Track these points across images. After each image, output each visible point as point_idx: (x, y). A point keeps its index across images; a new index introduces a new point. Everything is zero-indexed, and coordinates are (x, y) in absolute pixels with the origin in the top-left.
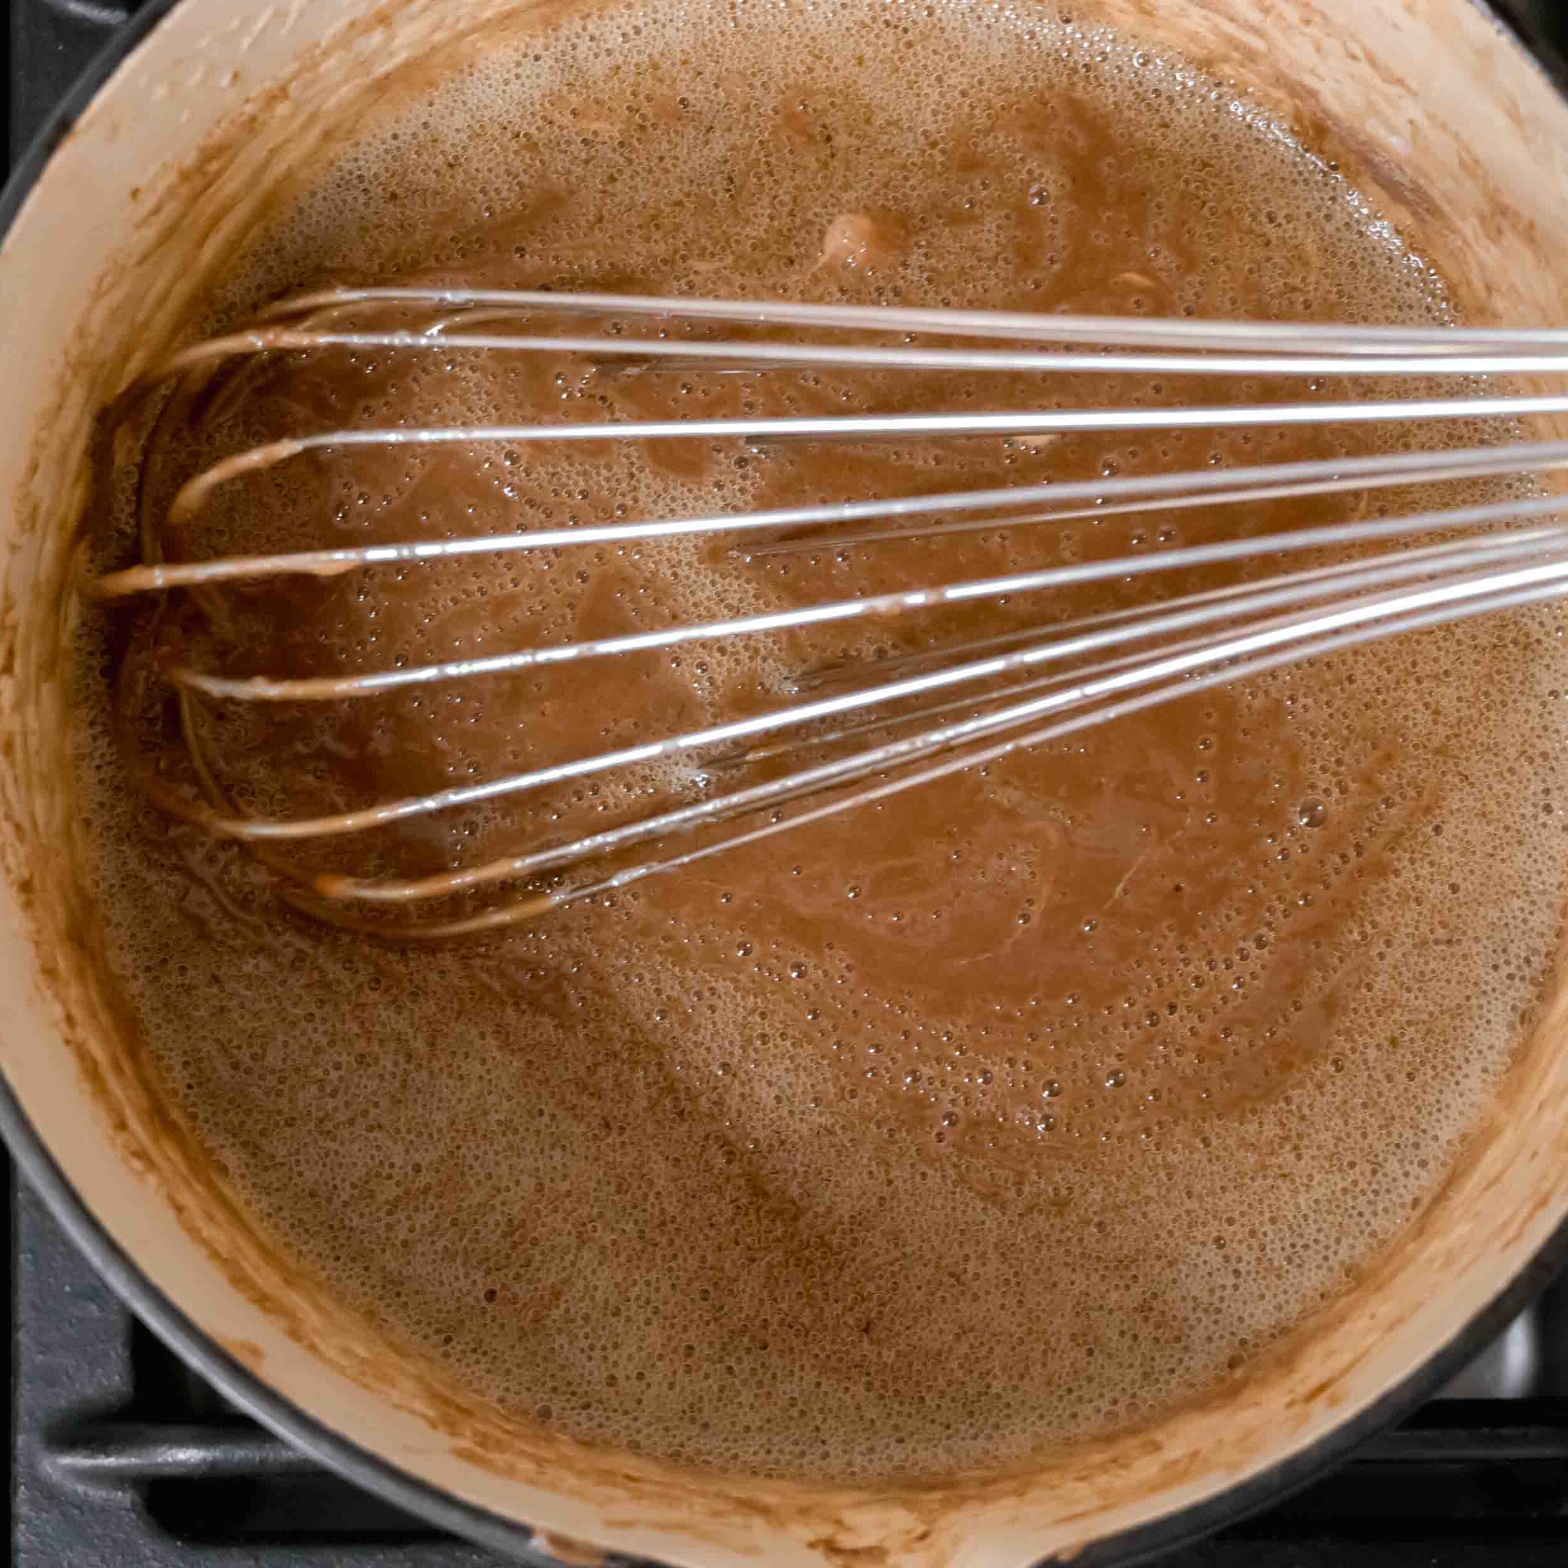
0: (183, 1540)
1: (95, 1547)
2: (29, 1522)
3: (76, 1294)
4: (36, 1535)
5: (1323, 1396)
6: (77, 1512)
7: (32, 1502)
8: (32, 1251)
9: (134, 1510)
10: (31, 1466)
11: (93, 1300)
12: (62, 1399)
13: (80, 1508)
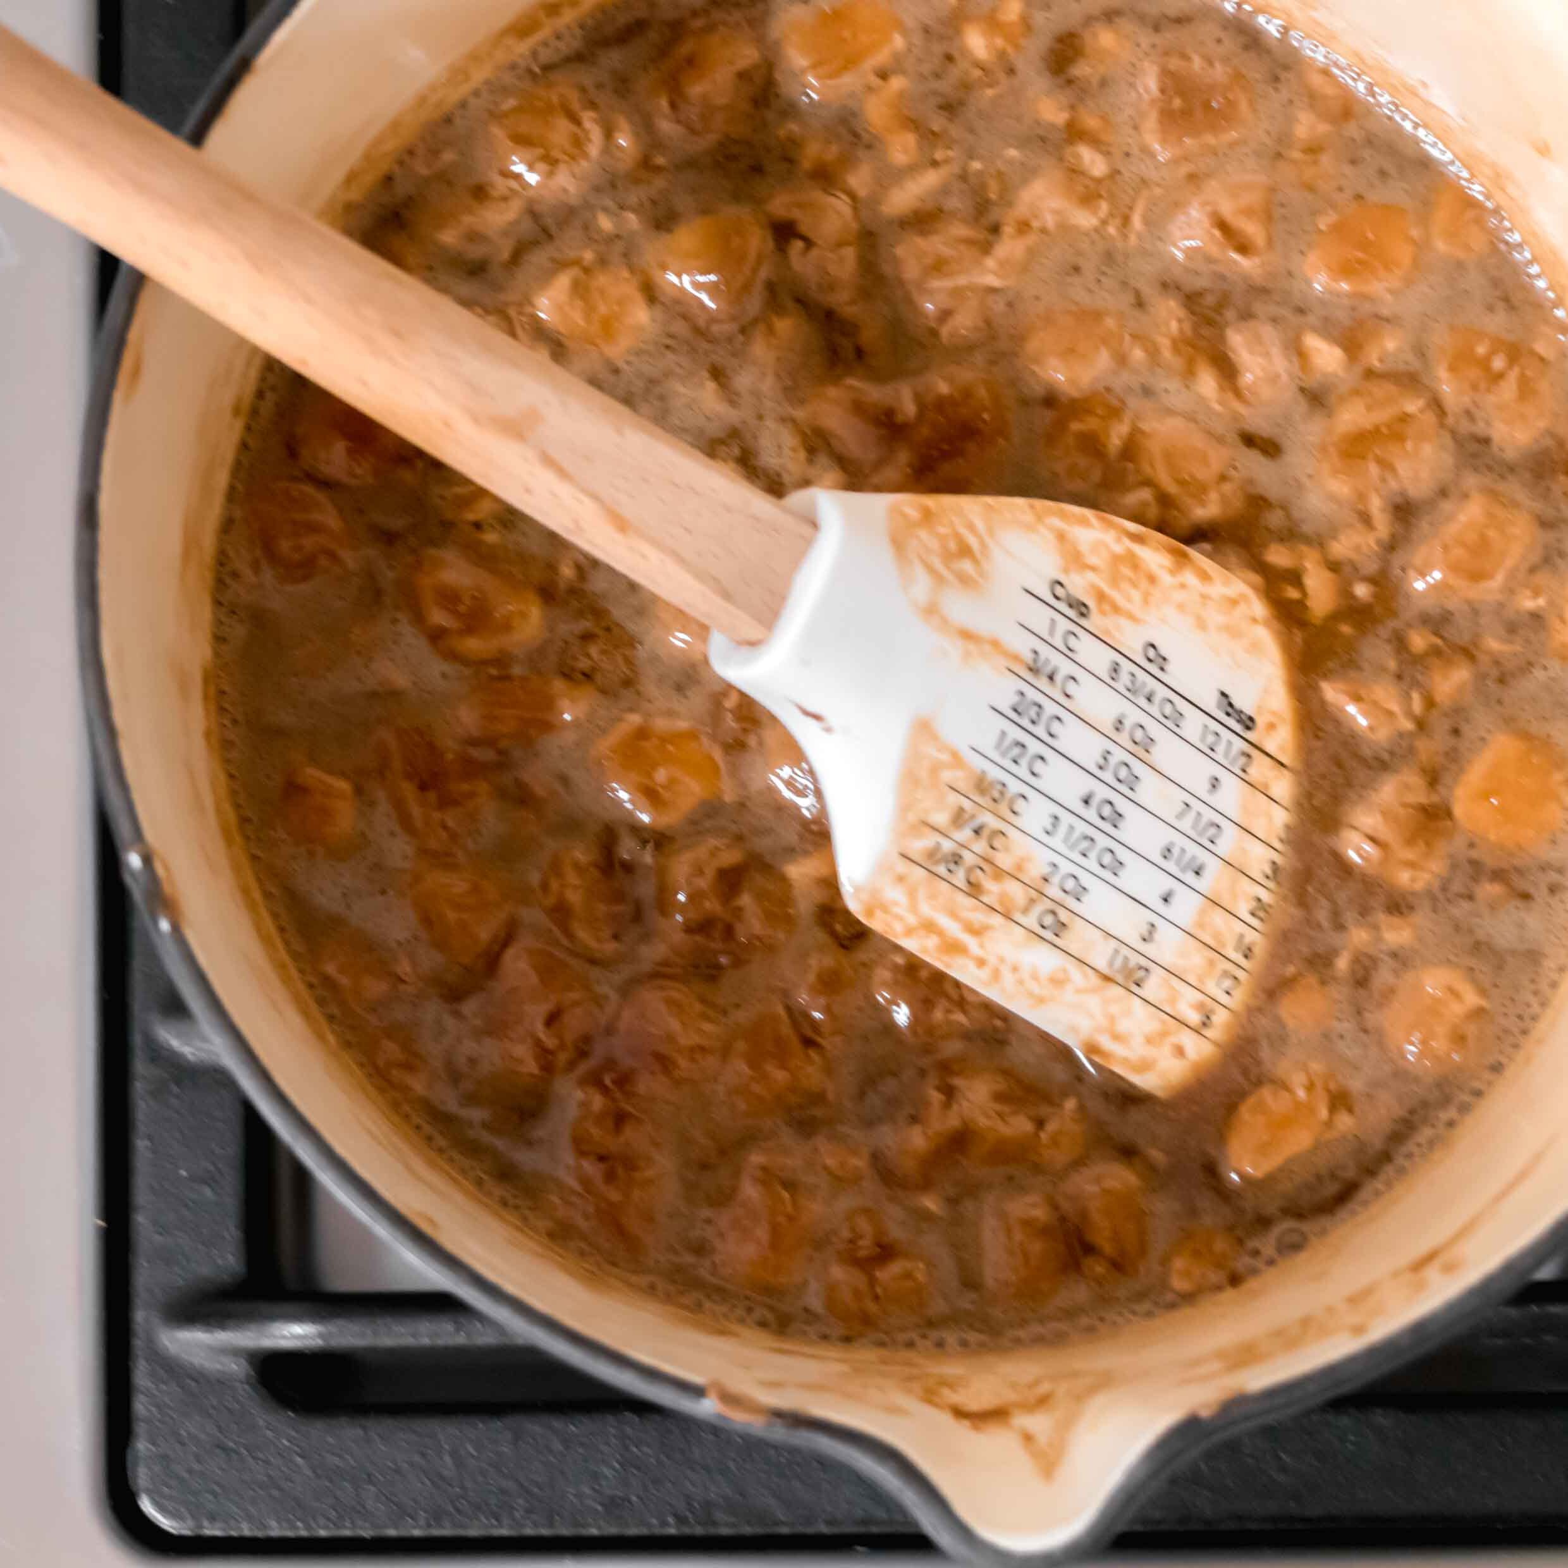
0: (294, 1410)
1: (210, 1416)
2: (148, 1394)
3: (192, 1178)
4: (158, 1406)
5: (1437, 1264)
6: (193, 1384)
7: (153, 1375)
8: (150, 1138)
9: (248, 1383)
10: (151, 1341)
11: (206, 1183)
12: (178, 1278)
13: (196, 1381)
